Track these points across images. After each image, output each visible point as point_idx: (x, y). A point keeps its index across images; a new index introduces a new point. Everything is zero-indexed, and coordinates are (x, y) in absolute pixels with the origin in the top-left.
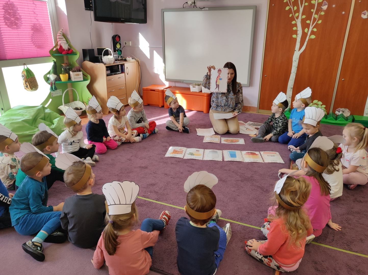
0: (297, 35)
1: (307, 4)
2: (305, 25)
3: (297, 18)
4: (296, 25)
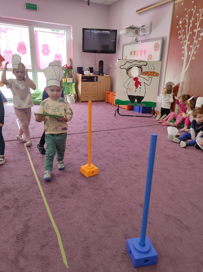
0: (184, 57)
1: (191, 33)
2: (189, 49)
3: (185, 44)
4: (184, 50)
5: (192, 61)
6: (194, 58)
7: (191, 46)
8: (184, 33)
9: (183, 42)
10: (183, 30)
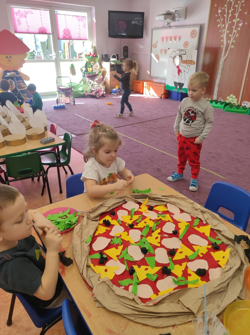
0: (223, 45)
1: (230, 22)
2: (228, 38)
3: (224, 32)
4: (223, 38)
5: (231, 49)
6: (233, 47)
7: (230, 35)
8: (224, 22)
9: (221, 31)
10: (222, 19)
